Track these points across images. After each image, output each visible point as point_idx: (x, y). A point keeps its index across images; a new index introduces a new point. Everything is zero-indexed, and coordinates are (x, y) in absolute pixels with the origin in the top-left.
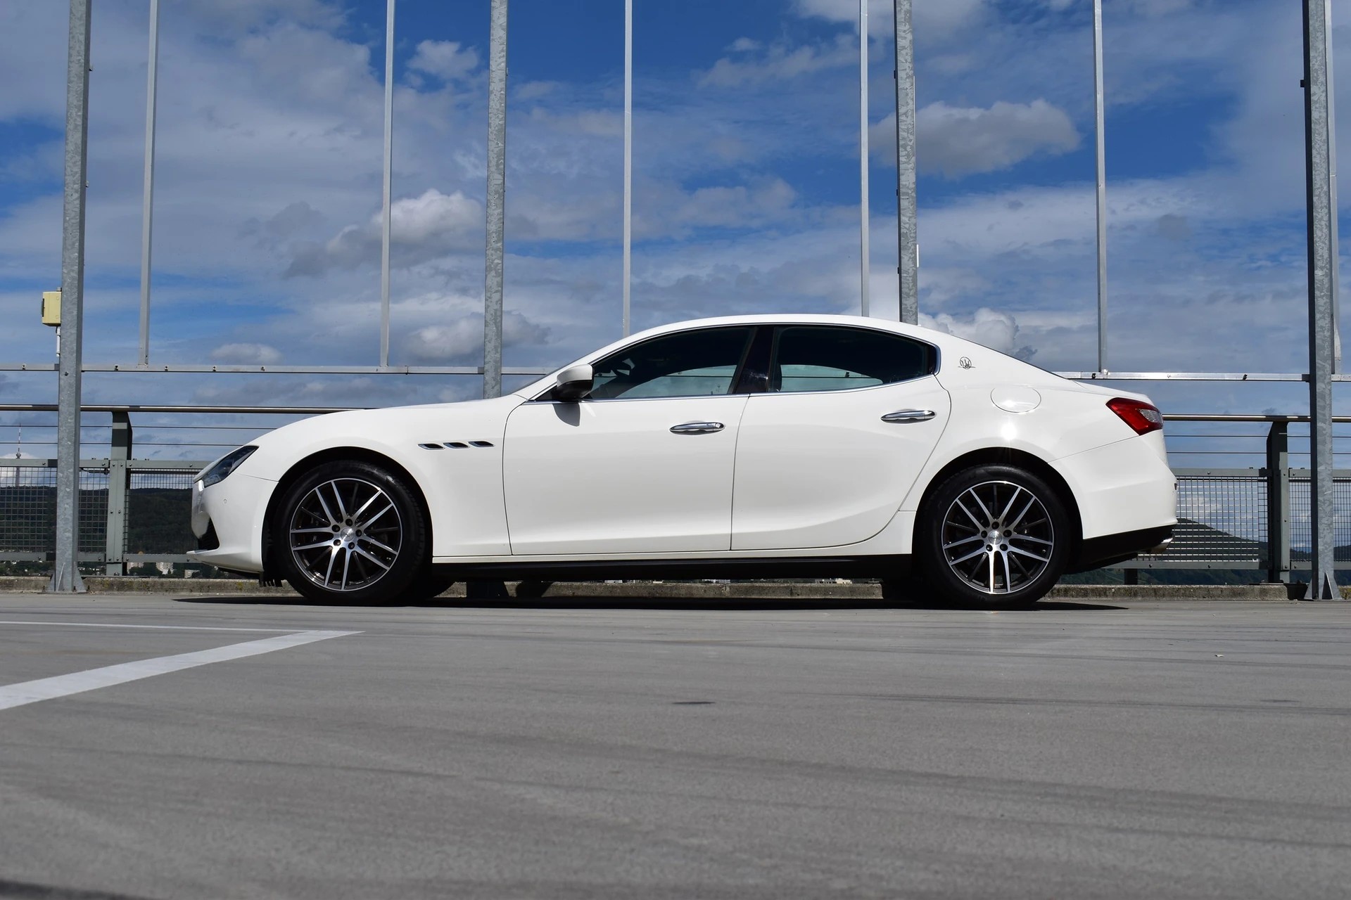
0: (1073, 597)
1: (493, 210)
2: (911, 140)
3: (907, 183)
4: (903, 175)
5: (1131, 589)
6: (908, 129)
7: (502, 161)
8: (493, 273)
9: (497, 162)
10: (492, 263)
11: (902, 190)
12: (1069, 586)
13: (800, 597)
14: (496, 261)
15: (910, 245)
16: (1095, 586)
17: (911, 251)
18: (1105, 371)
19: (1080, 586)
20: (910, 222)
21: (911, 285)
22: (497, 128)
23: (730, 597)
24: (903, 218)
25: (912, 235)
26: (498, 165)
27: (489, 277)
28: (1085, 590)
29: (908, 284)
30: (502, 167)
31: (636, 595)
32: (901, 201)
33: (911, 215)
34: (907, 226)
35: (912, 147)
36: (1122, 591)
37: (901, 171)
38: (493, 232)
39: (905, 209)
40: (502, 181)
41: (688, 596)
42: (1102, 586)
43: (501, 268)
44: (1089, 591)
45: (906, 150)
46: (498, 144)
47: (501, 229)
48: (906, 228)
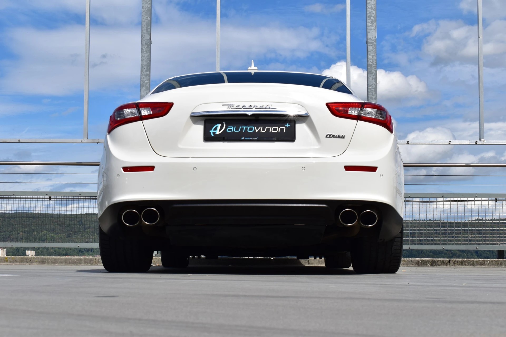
0: (466, 265)
1: (145, 54)
2: (373, 14)
3: (371, 37)
5: (498, 261)
6: (372, 7)
7: (149, 27)
8: (144, 88)
9: (147, 28)
10: (144, 82)
11: (369, 41)
12: (464, 259)
13: (313, 265)
14: (146, 82)
15: (373, 71)
16: (478, 259)
17: (373, 74)
18: (483, 140)
19: (470, 259)
20: (373, 59)
21: (373, 93)
22: (146, 9)
24: (370, 57)
25: (375, 66)
26: (147, 29)
27: (142, 90)
28: (473, 261)
29: (372, 92)
30: (149, 30)
32: (369, 47)
33: (373, 55)
34: (371, 61)
35: (374, 18)
36: (494, 262)
37: (368, 31)
38: (144, 66)
39: (370, 51)
40: (149, 38)
42: (482, 259)
43: (149, 85)
44: (475, 262)
45: (371, 19)
46: (147, 18)
47: (149, 64)
48: (371, 62)
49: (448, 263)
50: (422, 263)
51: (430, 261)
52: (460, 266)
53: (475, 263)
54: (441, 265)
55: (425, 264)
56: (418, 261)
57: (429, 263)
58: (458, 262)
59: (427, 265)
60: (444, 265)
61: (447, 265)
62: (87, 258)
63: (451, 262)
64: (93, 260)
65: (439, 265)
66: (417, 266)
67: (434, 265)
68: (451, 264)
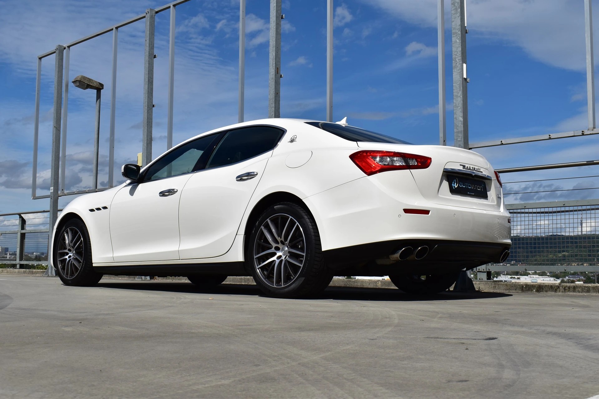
3: (455, 26)
4: (454, 21)
9: (273, 62)
11: (453, 31)
15: (457, 65)
17: (458, 68)
23: (380, 287)
26: (273, 65)
31: (338, 285)
32: (453, 38)
33: (458, 46)
34: (456, 53)
41: (362, 287)
48: (455, 55)
49: (557, 288)
50: (527, 289)
51: (536, 286)
52: (572, 293)
53: (591, 289)
54: (549, 291)
55: (531, 289)
56: (523, 286)
57: (535, 288)
58: (569, 288)
59: (532, 290)
60: (552, 291)
61: (556, 291)
62: (245, 278)
63: (561, 288)
64: (249, 280)
65: (546, 291)
66: (520, 292)
67: (541, 291)
68: (561, 290)
